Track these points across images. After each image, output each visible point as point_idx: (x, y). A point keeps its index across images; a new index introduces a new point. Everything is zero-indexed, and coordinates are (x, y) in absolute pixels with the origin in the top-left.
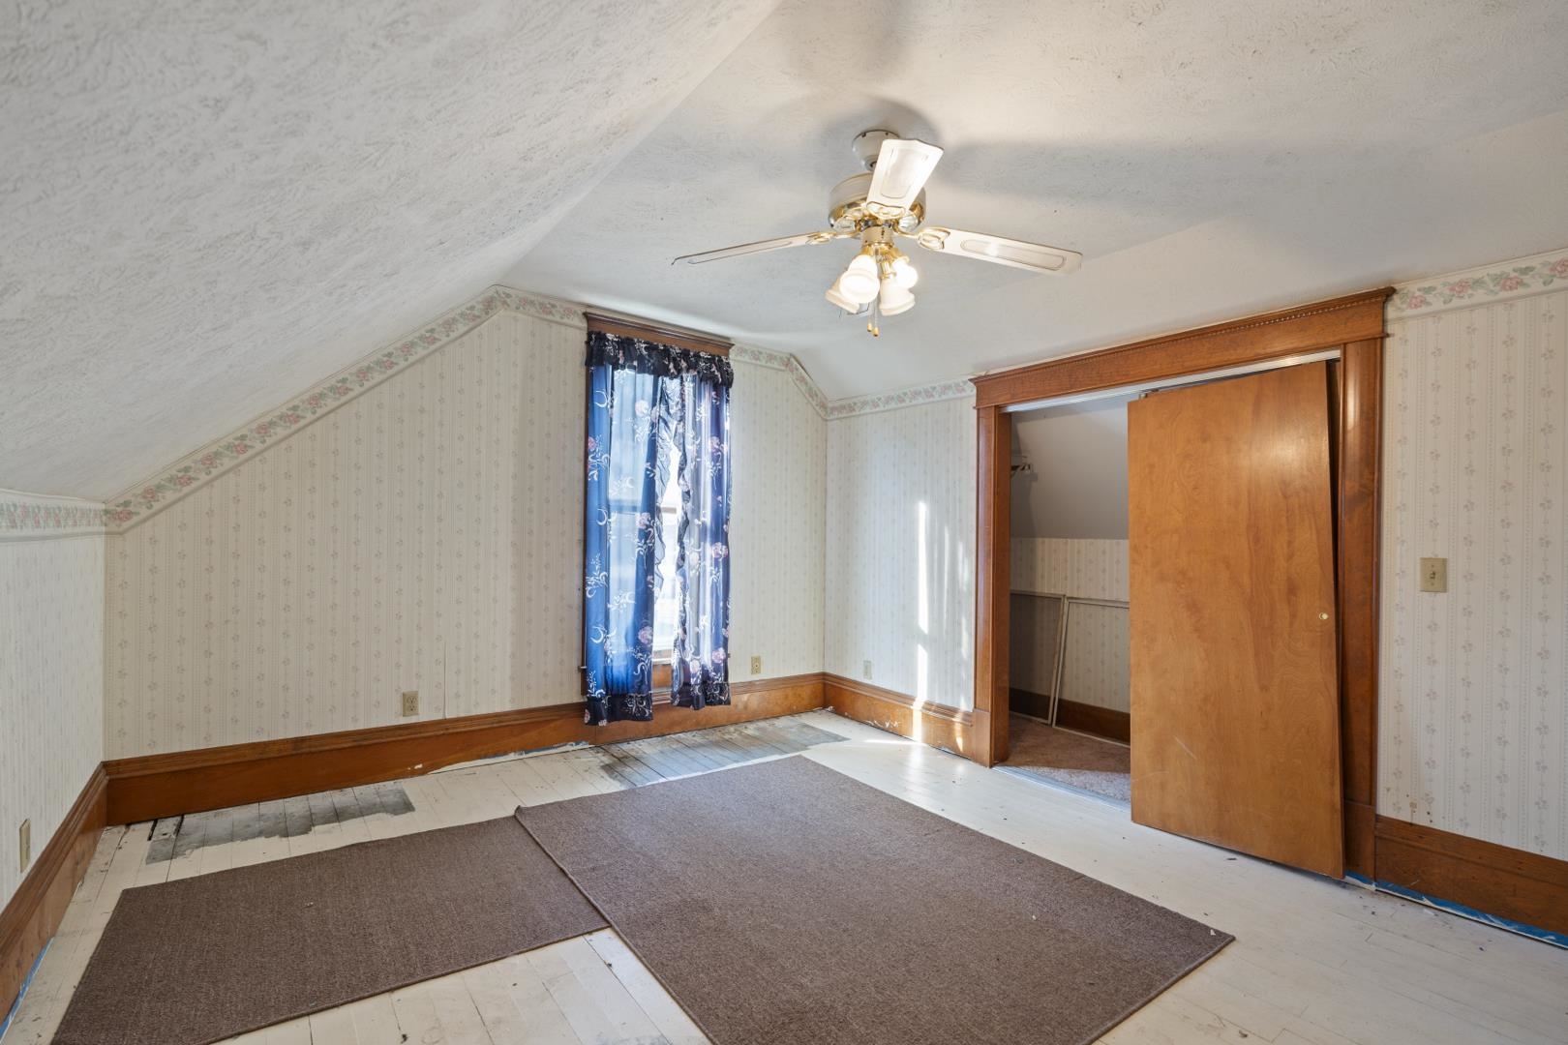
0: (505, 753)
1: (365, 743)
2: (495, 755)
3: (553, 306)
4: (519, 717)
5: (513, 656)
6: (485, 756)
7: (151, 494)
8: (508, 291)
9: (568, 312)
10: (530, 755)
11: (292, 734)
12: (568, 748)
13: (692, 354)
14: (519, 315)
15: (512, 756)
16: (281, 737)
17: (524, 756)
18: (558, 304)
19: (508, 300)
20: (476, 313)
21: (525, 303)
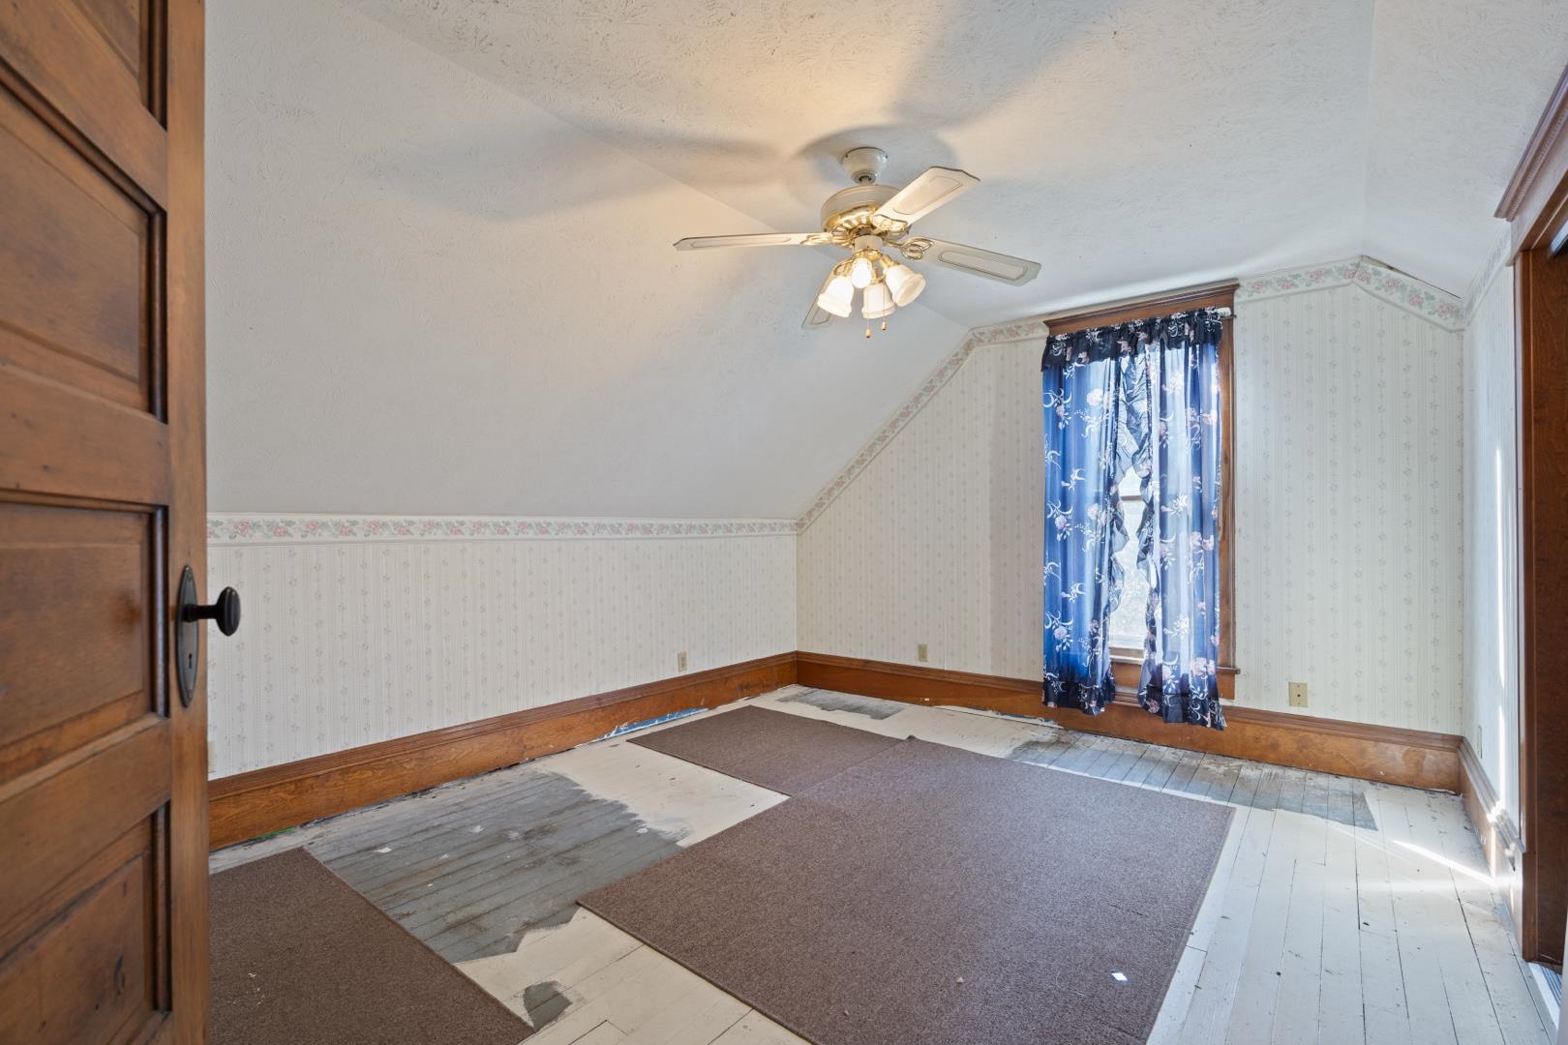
0: (985, 709)
1: (897, 673)
2: (977, 708)
3: (1019, 327)
4: (995, 682)
5: (992, 630)
6: (970, 707)
7: (810, 513)
8: (981, 330)
9: (1032, 327)
10: (1005, 717)
11: (864, 657)
12: (1037, 721)
13: (1158, 321)
14: (991, 346)
15: (990, 713)
16: (859, 657)
17: (1000, 716)
18: (1022, 324)
19: (982, 338)
20: (959, 357)
21: (997, 333)
